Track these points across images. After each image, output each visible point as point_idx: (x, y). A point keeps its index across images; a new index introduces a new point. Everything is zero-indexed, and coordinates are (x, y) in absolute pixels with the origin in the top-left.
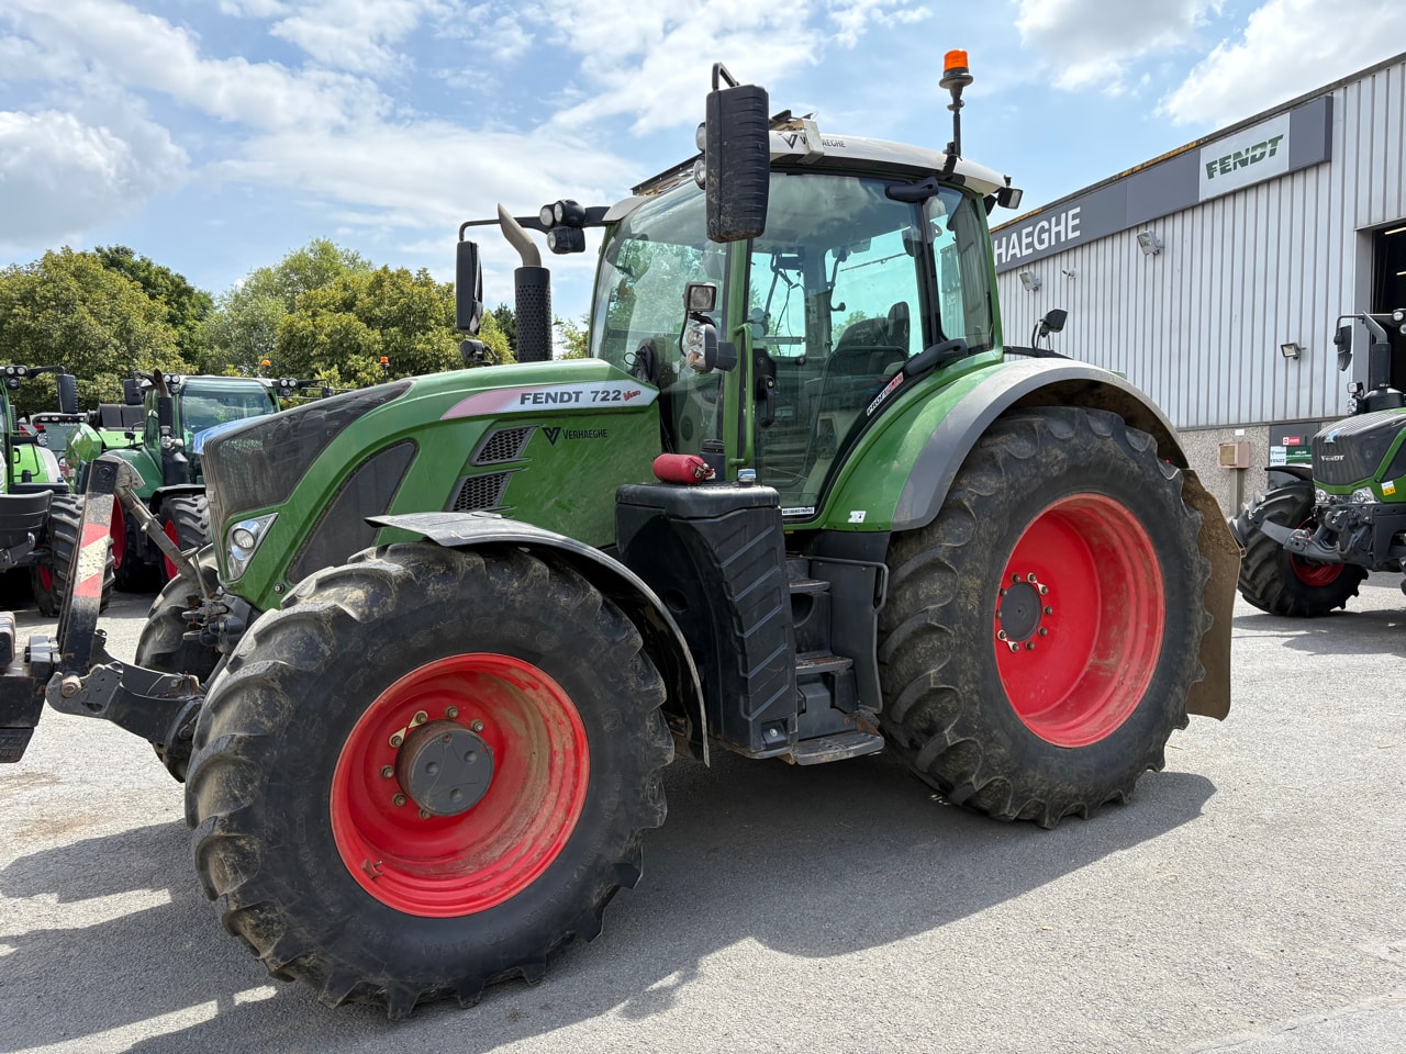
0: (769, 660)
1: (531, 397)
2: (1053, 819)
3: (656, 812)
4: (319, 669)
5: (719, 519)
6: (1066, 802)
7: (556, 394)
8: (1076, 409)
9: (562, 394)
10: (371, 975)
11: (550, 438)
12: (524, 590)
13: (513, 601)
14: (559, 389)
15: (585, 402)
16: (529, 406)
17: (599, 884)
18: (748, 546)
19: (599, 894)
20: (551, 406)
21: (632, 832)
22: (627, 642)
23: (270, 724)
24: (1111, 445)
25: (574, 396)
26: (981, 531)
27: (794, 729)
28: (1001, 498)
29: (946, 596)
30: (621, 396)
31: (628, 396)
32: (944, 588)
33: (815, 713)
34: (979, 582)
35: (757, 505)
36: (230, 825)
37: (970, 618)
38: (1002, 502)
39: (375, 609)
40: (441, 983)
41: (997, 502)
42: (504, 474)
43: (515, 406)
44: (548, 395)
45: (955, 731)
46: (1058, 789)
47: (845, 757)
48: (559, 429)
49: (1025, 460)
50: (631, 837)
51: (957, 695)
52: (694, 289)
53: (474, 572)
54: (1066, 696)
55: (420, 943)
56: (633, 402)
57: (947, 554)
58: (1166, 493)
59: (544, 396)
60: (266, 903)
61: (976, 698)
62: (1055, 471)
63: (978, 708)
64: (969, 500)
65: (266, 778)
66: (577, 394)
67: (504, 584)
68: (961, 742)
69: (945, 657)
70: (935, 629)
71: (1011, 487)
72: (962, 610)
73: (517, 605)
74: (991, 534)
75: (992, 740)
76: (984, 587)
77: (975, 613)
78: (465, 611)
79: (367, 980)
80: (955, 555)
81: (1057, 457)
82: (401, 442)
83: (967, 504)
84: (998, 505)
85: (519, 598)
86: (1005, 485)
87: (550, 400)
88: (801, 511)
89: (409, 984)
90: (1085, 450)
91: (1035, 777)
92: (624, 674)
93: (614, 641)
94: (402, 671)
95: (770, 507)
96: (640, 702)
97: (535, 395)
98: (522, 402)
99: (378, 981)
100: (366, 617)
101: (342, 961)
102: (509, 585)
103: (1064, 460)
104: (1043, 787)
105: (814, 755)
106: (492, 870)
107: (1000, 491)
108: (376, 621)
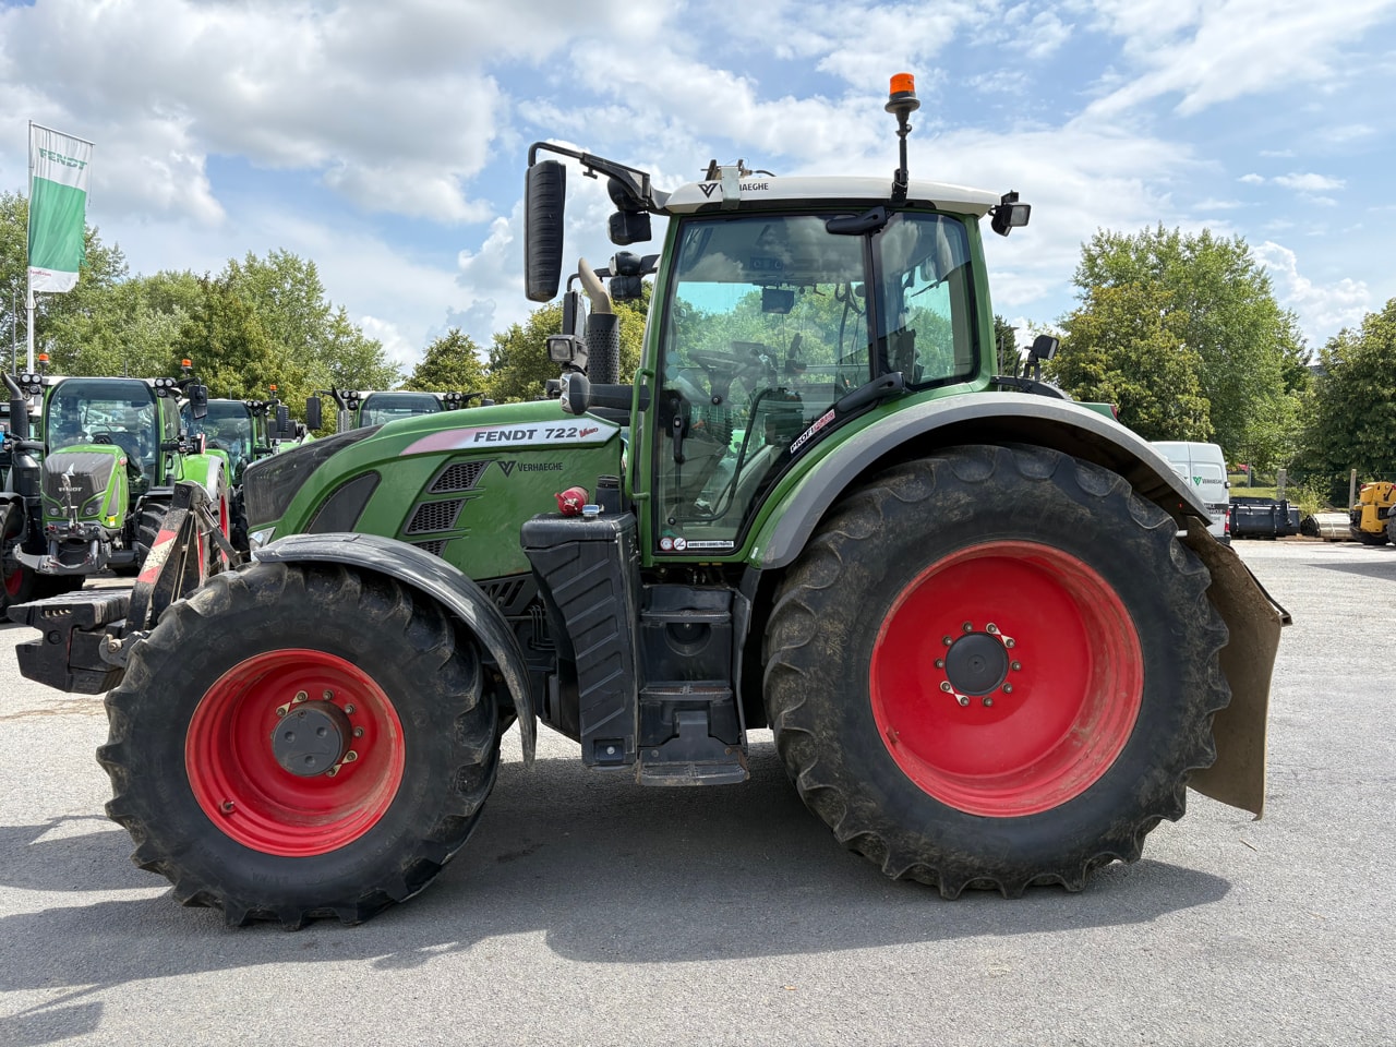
0: (603, 682)
1: (486, 436)
2: (952, 889)
3: (464, 804)
4: (171, 648)
5: (549, 550)
6: (966, 873)
7: (510, 432)
8: (997, 448)
9: (516, 432)
10: (209, 886)
11: (504, 470)
12: (337, 602)
13: (327, 609)
14: (513, 428)
15: (539, 439)
16: (483, 443)
17: (408, 854)
18: (581, 576)
19: (407, 863)
20: (504, 442)
21: (440, 816)
22: (436, 652)
23: (136, 686)
24: (1048, 489)
25: (528, 434)
26: (848, 575)
27: (630, 749)
28: (876, 542)
29: (803, 638)
30: (577, 433)
31: (584, 433)
32: (802, 630)
33: (689, 739)
34: (842, 627)
35: (590, 538)
36: (107, 754)
37: (829, 663)
38: (876, 546)
39: (216, 607)
40: (262, 906)
41: (871, 546)
42: (460, 501)
43: (469, 443)
44: (502, 433)
45: (812, 776)
46: (953, 858)
47: (692, 784)
48: (514, 462)
49: (911, 503)
50: (439, 820)
51: (813, 740)
52: (553, 343)
53: (294, 583)
54: (1030, 764)
55: (248, 871)
56: (589, 438)
57: (805, 596)
58: (1139, 545)
59: (498, 435)
60: (133, 817)
61: (836, 745)
62: (955, 516)
63: (839, 756)
64: (835, 542)
65: (131, 725)
66: (531, 432)
67: (320, 596)
68: (820, 788)
69: (800, 700)
70: (790, 671)
71: (891, 531)
72: (820, 654)
73: (331, 613)
74: (860, 579)
75: (858, 792)
76: (851, 632)
77: (837, 658)
78: (285, 614)
79: (206, 890)
80: (813, 596)
81: (959, 501)
82: (366, 474)
83: (832, 546)
84: (872, 549)
85: (333, 607)
86: (883, 529)
87: (503, 438)
88: (719, 544)
89: (238, 901)
90: (1003, 493)
91: (919, 839)
92: (432, 680)
93: (422, 650)
94: (241, 657)
95: (607, 541)
96: (448, 706)
97: (490, 433)
98: (476, 440)
99: (215, 892)
100: (209, 612)
101: (188, 871)
102: (325, 596)
103: (968, 504)
104: (932, 852)
105: (657, 777)
106: (333, 827)
107: (875, 534)
108: (215, 616)
